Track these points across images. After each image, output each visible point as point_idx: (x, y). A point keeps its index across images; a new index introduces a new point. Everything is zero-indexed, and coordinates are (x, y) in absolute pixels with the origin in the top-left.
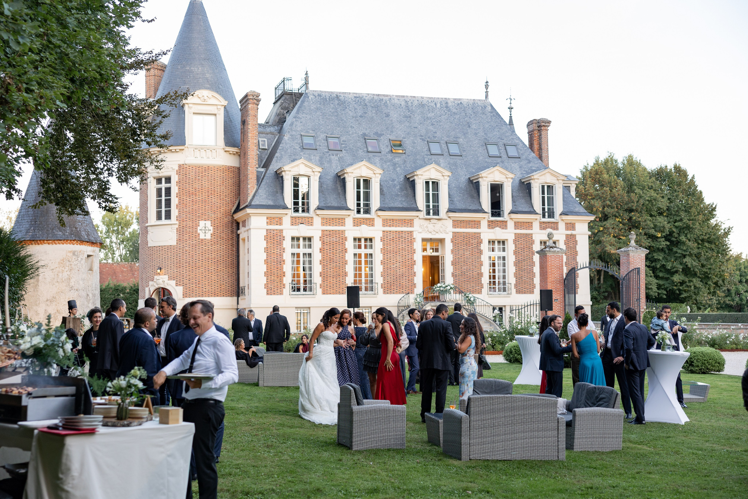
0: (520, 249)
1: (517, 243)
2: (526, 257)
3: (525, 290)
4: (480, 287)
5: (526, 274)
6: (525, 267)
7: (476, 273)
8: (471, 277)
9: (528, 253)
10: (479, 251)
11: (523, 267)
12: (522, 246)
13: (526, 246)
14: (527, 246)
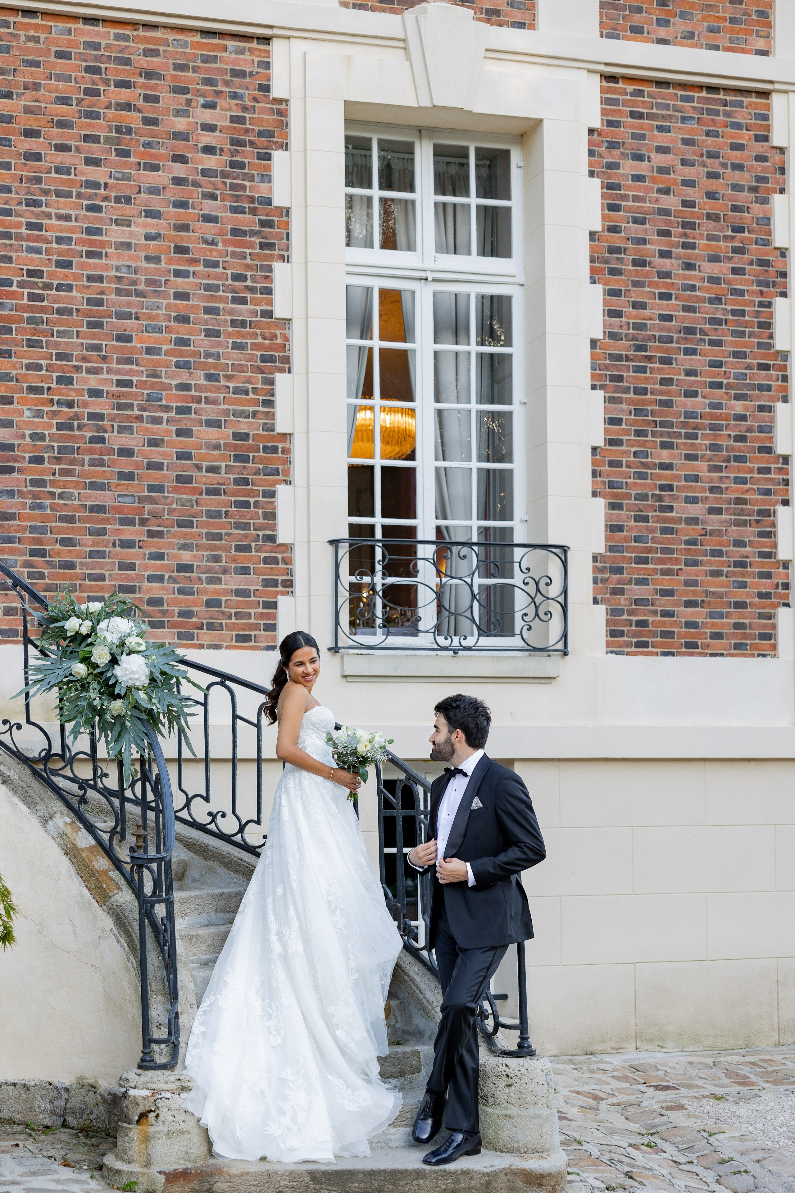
0: (649, 230)
1: (628, 167)
2: (707, 310)
3: (698, 614)
4: (253, 582)
5: (702, 467)
6: (699, 404)
7: (226, 433)
8: (167, 477)
9: (721, 269)
10: (249, 222)
11: (683, 404)
12: (671, 202)
13: (704, 205)
14: (720, 207)
